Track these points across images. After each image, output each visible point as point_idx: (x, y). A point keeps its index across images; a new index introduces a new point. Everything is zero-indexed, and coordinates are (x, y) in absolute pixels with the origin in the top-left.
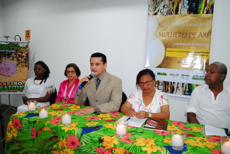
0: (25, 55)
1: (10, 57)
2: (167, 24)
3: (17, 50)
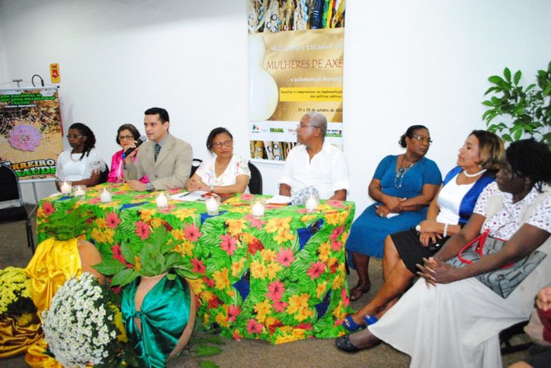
0: (54, 111)
1: (27, 116)
2: (278, 48)
3: (39, 104)
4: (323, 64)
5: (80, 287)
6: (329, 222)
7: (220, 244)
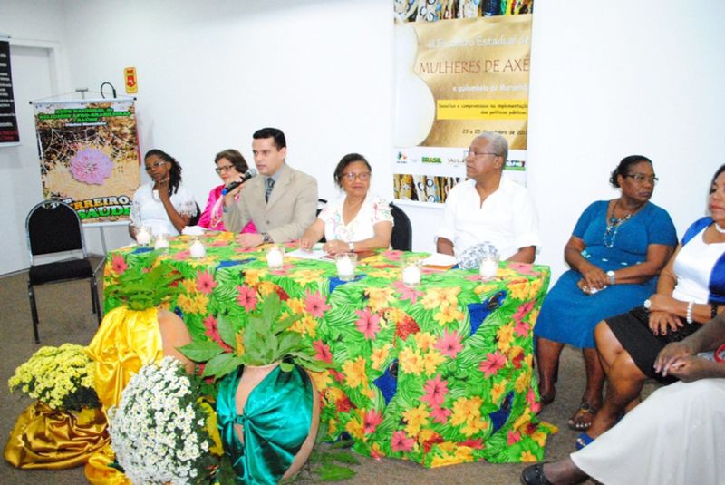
0: (129, 132)
1: (94, 138)
2: (436, 43)
3: (109, 121)
4: (501, 67)
5: (160, 377)
6: (514, 296)
7: (356, 322)
